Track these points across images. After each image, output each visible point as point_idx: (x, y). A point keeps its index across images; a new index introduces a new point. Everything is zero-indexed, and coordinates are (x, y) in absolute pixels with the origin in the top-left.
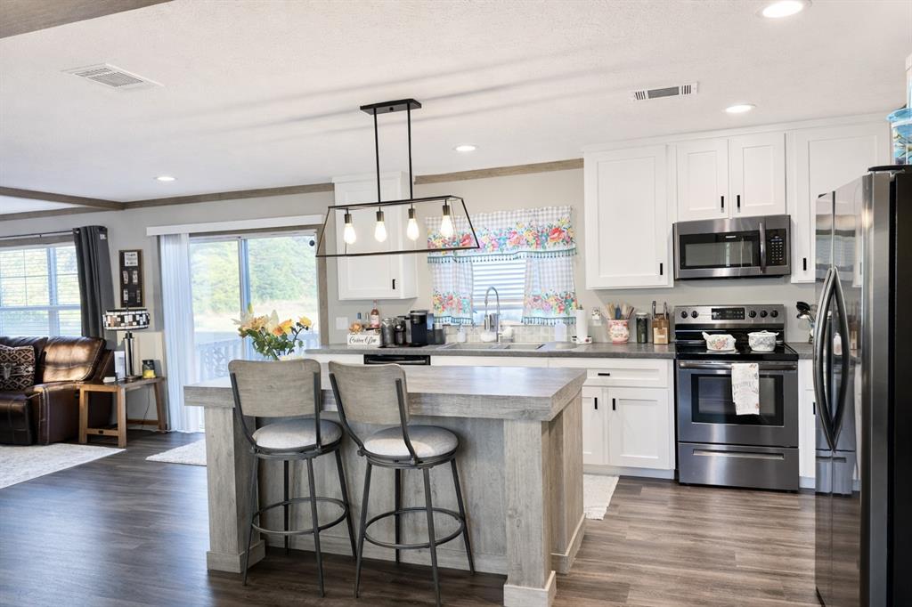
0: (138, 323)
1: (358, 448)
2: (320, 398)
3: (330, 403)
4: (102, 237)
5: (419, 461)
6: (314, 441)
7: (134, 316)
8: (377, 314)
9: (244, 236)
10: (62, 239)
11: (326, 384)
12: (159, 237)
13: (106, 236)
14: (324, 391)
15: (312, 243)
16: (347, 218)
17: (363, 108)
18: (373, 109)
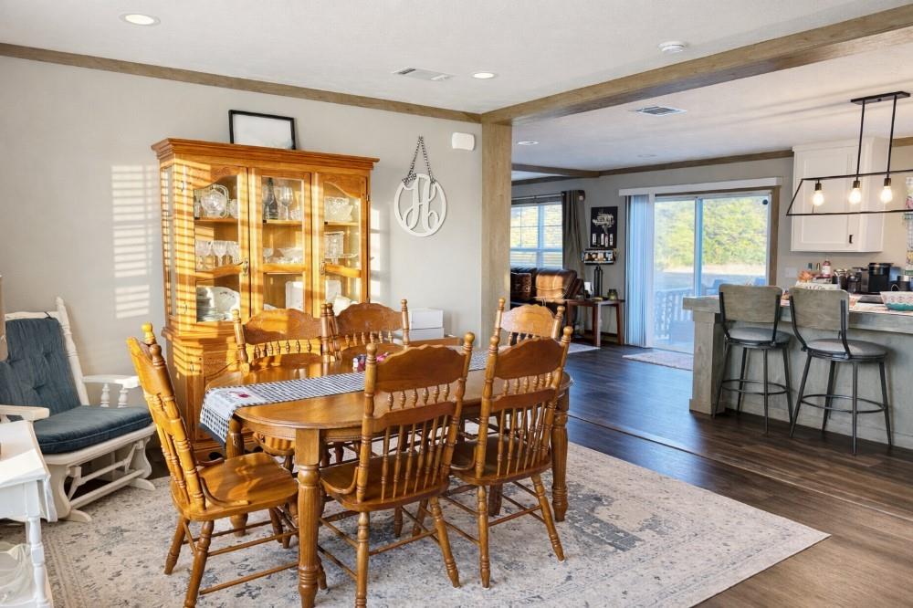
0: (607, 259)
1: (801, 346)
2: (779, 311)
3: (786, 315)
4: (581, 198)
5: (851, 357)
6: (770, 339)
7: (605, 254)
8: (829, 264)
9: (700, 196)
10: (552, 200)
11: (785, 302)
12: (630, 197)
13: (584, 197)
14: (782, 308)
15: (765, 202)
16: (818, 187)
17: (853, 101)
18: (863, 101)
